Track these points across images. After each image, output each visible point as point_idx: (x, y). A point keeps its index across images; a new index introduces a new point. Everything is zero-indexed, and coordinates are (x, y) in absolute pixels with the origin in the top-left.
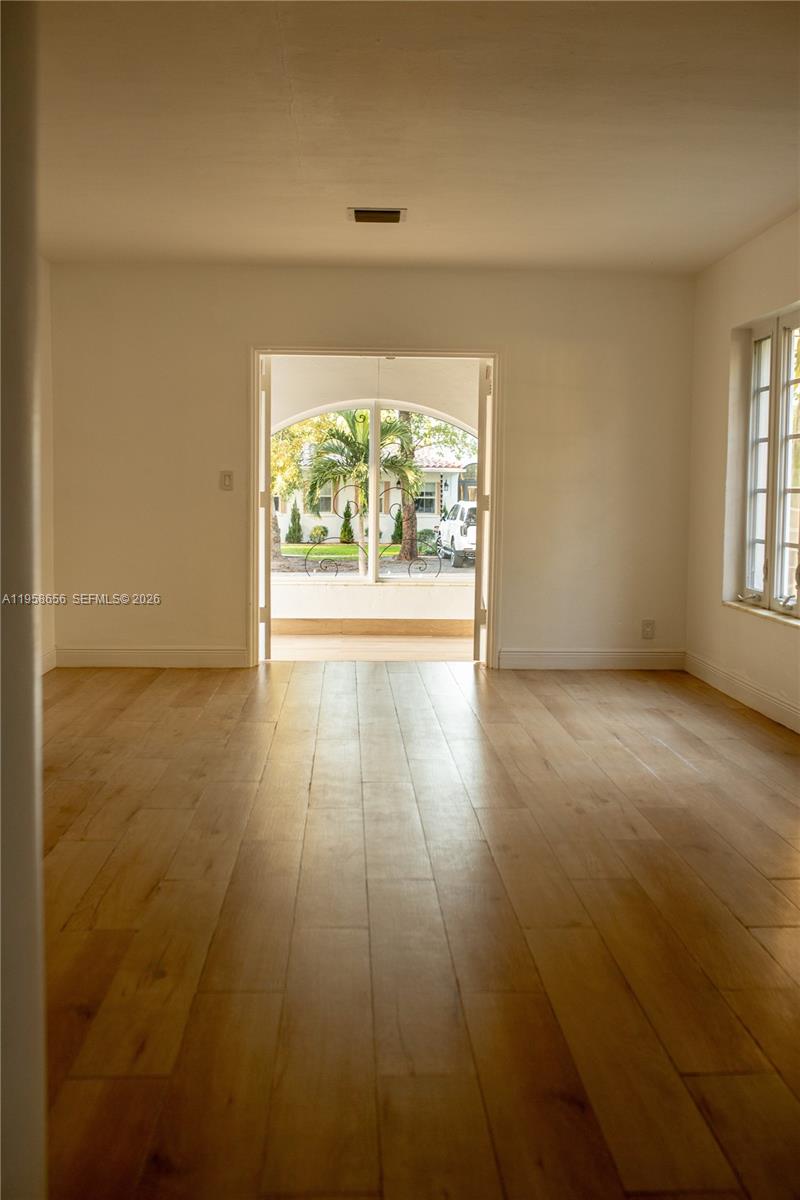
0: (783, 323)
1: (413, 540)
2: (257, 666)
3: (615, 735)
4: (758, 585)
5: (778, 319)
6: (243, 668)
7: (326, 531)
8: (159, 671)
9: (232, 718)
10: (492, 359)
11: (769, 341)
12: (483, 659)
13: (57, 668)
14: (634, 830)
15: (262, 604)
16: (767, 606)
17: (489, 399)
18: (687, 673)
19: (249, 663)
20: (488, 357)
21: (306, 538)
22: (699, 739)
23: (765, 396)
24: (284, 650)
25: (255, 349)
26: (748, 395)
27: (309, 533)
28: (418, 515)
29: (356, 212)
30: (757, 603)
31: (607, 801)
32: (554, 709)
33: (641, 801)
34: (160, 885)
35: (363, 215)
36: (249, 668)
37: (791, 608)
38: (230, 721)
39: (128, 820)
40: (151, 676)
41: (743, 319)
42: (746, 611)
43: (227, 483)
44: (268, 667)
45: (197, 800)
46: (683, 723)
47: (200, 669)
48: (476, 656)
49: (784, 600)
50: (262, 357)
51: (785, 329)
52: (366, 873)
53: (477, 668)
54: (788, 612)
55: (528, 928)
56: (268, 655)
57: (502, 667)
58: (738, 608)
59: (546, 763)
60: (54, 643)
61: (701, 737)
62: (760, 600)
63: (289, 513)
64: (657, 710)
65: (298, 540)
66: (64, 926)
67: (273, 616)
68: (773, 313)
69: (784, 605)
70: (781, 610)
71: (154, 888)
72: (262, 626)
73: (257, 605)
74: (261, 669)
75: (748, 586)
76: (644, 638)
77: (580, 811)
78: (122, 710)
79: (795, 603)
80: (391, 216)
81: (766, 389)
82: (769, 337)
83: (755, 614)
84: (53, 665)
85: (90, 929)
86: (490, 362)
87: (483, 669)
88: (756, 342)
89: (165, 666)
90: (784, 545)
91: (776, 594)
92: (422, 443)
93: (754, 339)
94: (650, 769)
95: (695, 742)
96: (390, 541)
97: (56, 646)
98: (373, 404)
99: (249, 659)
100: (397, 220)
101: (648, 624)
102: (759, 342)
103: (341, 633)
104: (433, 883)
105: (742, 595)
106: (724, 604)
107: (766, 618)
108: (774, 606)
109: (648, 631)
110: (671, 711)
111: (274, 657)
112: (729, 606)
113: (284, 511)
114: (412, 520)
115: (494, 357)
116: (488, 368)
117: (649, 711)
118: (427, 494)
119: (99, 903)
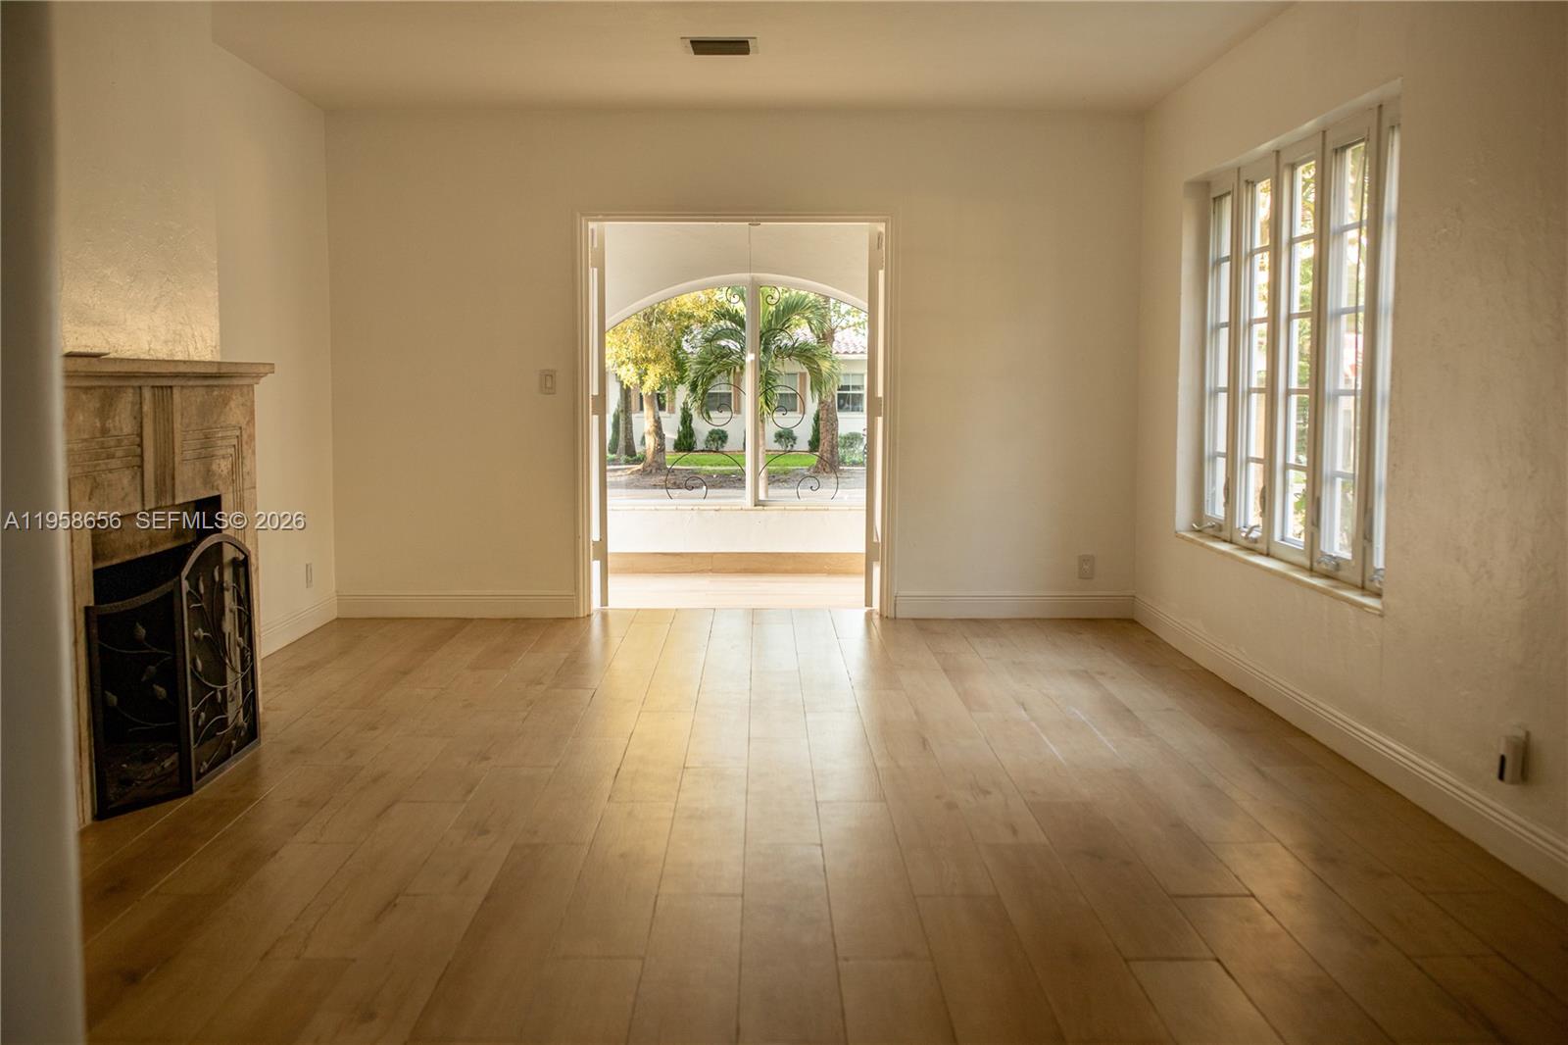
0: (1244, 176)
1: (833, 448)
2: (589, 616)
3: (1023, 705)
4: (1218, 510)
5: (1239, 169)
6: (570, 619)
7: (726, 437)
8: (464, 622)
9: (541, 683)
10: (884, 224)
11: (1229, 199)
12: (876, 606)
13: (338, 619)
14: (1015, 832)
15: (595, 536)
16: (1228, 537)
17: (881, 273)
18: (1136, 622)
19: (578, 613)
20: (878, 221)
21: (700, 445)
22: (1128, 710)
23: (1226, 267)
24: (627, 594)
25: (582, 215)
26: (1205, 268)
27: (705, 438)
28: (840, 415)
29: (692, 42)
30: (1217, 534)
31: (989, 793)
32: (953, 672)
33: (1033, 792)
34: (397, 901)
35: (701, 46)
36: (578, 618)
37: (1255, 541)
38: (538, 687)
39: (378, 816)
40: (454, 628)
41: (1197, 171)
42: (1202, 545)
43: (549, 385)
44: (604, 616)
45: (470, 791)
46: (1113, 689)
47: (516, 620)
48: (868, 602)
49: (1246, 530)
50: (592, 225)
51: (1247, 182)
52: (659, 887)
53: (869, 617)
54: (1251, 545)
55: (846, 959)
56: (604, 601)
57: (899, 616)
58: (1192, 541)
59: (924, 742)
60: (334, 589)
61: (1131, 708)
62: (1220, 530)
63: (679, 413)
64: (1086, 672)
65: (690, 448)
66: (266, 954)
67: (610, 549)
68: (1232, 162)
69: (1246, 538)
70: (1245, 543)
71: (390, 905)
72: (596, 565)
73: (589, 538)
74: (596, 620)
75: (1208, 512)
76: (1080, 578)
77: (951, 806)
78: (405, 673)
79: (1260, 534)
80: (739, 47)
81: (1227, 259)
82: (1229, 193)
83: (1212, 549)
84: (334, 615)
85: (297, 958)
86: (881, 227)
87: (876, 617)
88: (1215, 199)
89: (475, 617)
90: (1248, 460)
91: (1239, 523)
92: (843, 324)
93: (1213, 195)
94: (1056, 749)
95: (1122, 714)
96: (807, 448)
97: (337, 592)
98: (749, 279)
99: (578, 608)
100: (746, 52)
101: (1085, 560)
102: (1218, 199)
103: (711, 570)
104: (740, 899)
105: (1202, 526)
106: (1177, 535)
107: (1223, 553)
108: (1236, 538)
109: (1086, 568)
110: (1102, 674)
111: (613, 603)
112: (1183, 537)
113: (672, 411)
114: (833, 423)
115: (886, 221)
116: (880, 234)
117: (1074, 673)
118: (854, 387)
119: (315, 926)
